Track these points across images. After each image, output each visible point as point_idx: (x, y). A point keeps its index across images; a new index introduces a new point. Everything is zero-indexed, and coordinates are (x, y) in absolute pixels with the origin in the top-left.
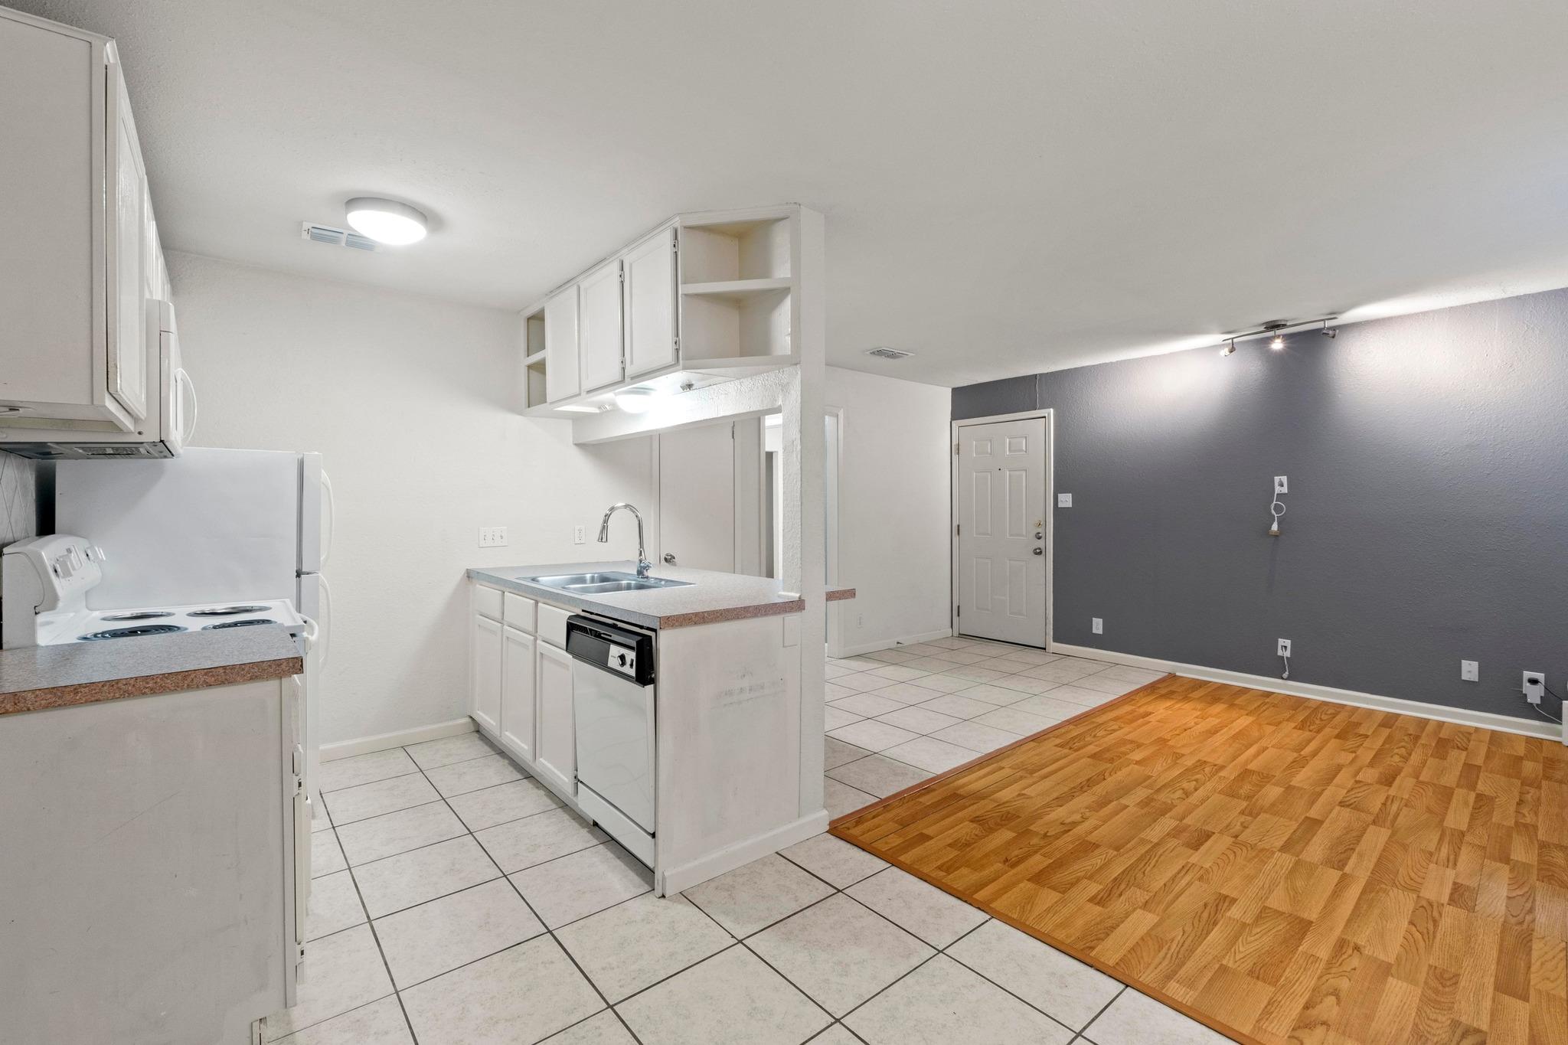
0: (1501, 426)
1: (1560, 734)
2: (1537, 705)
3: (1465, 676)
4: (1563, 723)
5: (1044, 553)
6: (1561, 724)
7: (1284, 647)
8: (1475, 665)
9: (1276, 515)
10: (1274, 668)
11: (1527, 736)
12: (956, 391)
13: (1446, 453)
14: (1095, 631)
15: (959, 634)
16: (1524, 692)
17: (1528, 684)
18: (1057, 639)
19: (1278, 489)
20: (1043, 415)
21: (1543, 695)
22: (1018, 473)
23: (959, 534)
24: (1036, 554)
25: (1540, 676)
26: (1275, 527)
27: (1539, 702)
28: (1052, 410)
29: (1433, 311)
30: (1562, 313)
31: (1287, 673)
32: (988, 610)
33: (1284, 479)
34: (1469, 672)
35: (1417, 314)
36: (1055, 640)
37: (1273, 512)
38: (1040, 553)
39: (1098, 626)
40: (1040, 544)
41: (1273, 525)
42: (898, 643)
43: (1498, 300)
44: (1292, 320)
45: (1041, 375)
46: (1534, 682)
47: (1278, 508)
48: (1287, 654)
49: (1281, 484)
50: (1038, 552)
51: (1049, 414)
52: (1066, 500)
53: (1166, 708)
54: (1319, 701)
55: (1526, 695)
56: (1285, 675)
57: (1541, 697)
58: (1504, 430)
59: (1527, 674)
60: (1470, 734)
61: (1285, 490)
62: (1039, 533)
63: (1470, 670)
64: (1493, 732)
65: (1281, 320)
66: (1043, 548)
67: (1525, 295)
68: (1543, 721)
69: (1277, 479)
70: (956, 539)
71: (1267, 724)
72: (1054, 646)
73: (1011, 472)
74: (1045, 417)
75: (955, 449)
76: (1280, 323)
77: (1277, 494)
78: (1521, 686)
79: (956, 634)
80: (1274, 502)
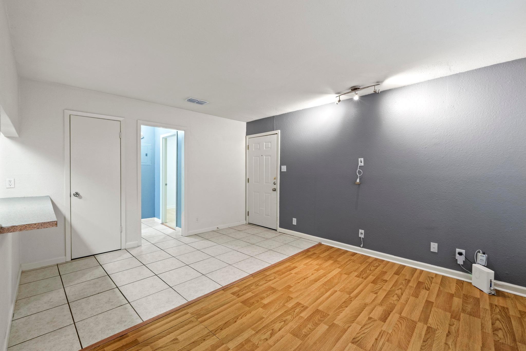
0: (449, 135)
1: (471, 279)
2: (462, 265)
3: (432, 250)
4: (473, 273)
5: (276, 190)
6: (472, 274)
7: (362, 233)
8: (436, 244)
9: (359, 175)
10: (357, 242)
11: (457, 279)
12: (248, 124)
13: (426, 148)
14: (293, 224)
15: (249, 223)
16: (456, 259)
17: (458, 255)
18: (281, 226)
19: (360, 164)
20: (276, 133)
21: (464, 260)
22: (268, 157)
23: (248, 182)
24: (273, 191)
25: (463, 251)
26: (358, 181)
27: (462, 264)
28: (279, 131)
29: (421, 83)
30: (475, 81)
31: (362, 245)
32: (258, 213)
33: (362, 159)
34: (434, 248)
35: (415, 84)
36: (280, 227)
37: (358, 174)
38: (275, 190)
39: (295, 222)
40: (275, 187)
41: (357, 180)
42: (218, 228)
43: (448, 76)
44: (362, 86)
45: (276, 116)
46: (460, 254)
47: (360, 172)
48: (362, 236)
49: (361, 162)
50: (274, 190)
51: (278, 132)
52: (284, 168)
53: (305, 265)
54: (374, 258)
55: (457, 260)
56: (362, 246)
57: (463, 261)
58: (450, 136)
59: (458, 250)
60: (432, 278)
61: (362, 164)
62: (275, 182)
63: (434, 247)
64: (443, 277)
65: (357, 86)
66: (276, 188)
67: (460, 73)
68: (464, 272)
69: (359, 159)
70: (247, 184)
71: (344, 274)
72: (280, 229)
73: (266, 157)
74: (277, 134)
75: (247, 147)
76: (357, 87)
77: (359, 166)
78: (455, 255)
79: (247, 223)
80: (358, 170)
